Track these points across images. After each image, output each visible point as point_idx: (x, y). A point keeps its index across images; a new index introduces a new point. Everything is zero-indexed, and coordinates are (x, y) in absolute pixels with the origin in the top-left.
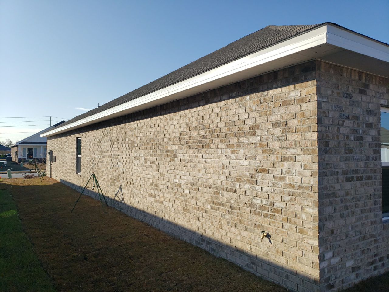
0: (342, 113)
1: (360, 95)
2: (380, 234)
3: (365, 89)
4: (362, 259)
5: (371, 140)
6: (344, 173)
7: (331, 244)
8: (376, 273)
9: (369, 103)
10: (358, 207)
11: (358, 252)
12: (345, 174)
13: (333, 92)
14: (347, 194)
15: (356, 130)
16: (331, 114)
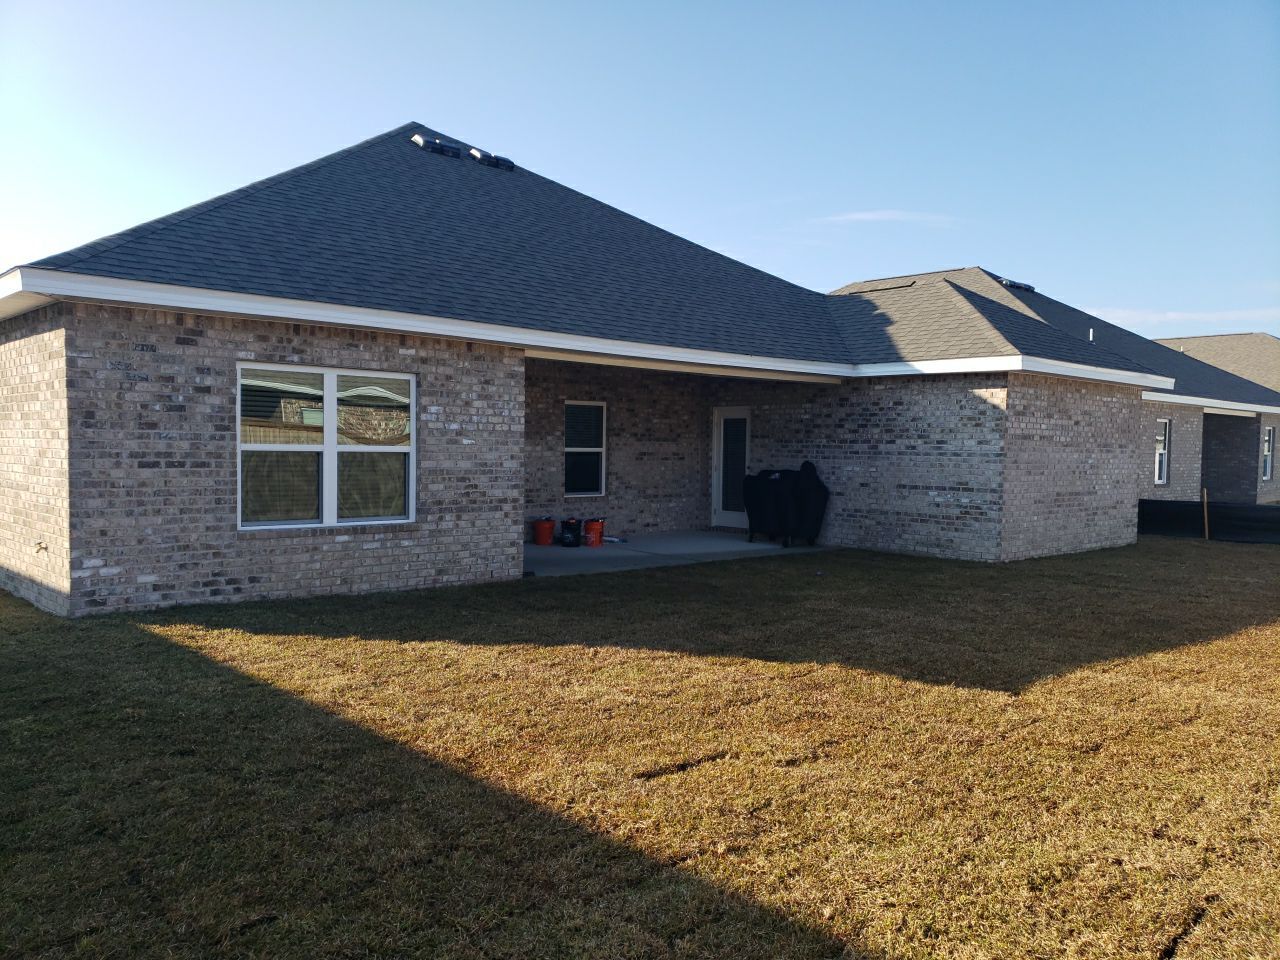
0: (132, 373)
1: (180, 346)
2: (228, 546)
3: (194, 338)
4: (179, 576)
5: (209, 411)
6: (132, 455)
7: (101, 549)
8: (219, 599)
9: (204, 357)
10: (172, 504)
11: (172, 566)
12: (136, 457)
13: (107, 344)
14: (143, 484)
15: (169, 397)
16: (101, 375)
